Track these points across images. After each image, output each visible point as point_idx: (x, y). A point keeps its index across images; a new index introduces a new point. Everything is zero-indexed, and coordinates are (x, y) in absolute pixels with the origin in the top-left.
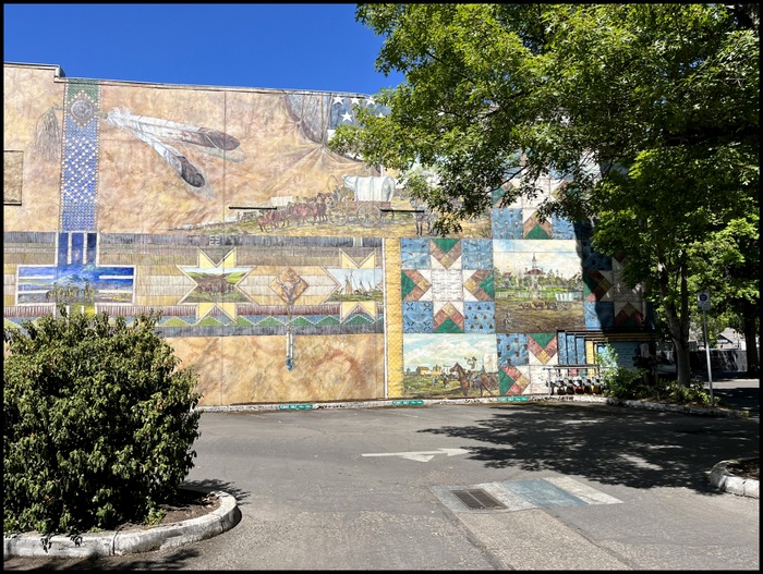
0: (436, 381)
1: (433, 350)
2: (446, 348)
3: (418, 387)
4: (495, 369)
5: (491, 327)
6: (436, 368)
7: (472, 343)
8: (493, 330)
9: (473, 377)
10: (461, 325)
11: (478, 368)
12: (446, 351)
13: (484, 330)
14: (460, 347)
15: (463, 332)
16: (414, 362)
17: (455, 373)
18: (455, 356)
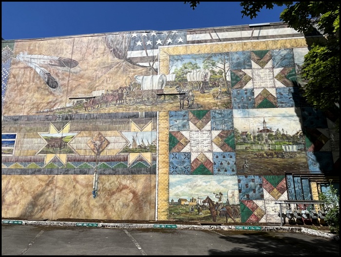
0: (192, 210)
1: (190, 186)
2: (200, 186)
3: (179, 214)
4: (237, 202)
5: (233, 170)
6: (192, 200)
7: (219, 182)
8: (235, 173)
9: (220, 207)
10: (211, 169)
11: (224, 200)
12: (199, 188)
13: (227, 173)
14: (210, 185)
15: (212, 174)
16: (177, 195)
17: (206, 204)
18: (206, 192)
